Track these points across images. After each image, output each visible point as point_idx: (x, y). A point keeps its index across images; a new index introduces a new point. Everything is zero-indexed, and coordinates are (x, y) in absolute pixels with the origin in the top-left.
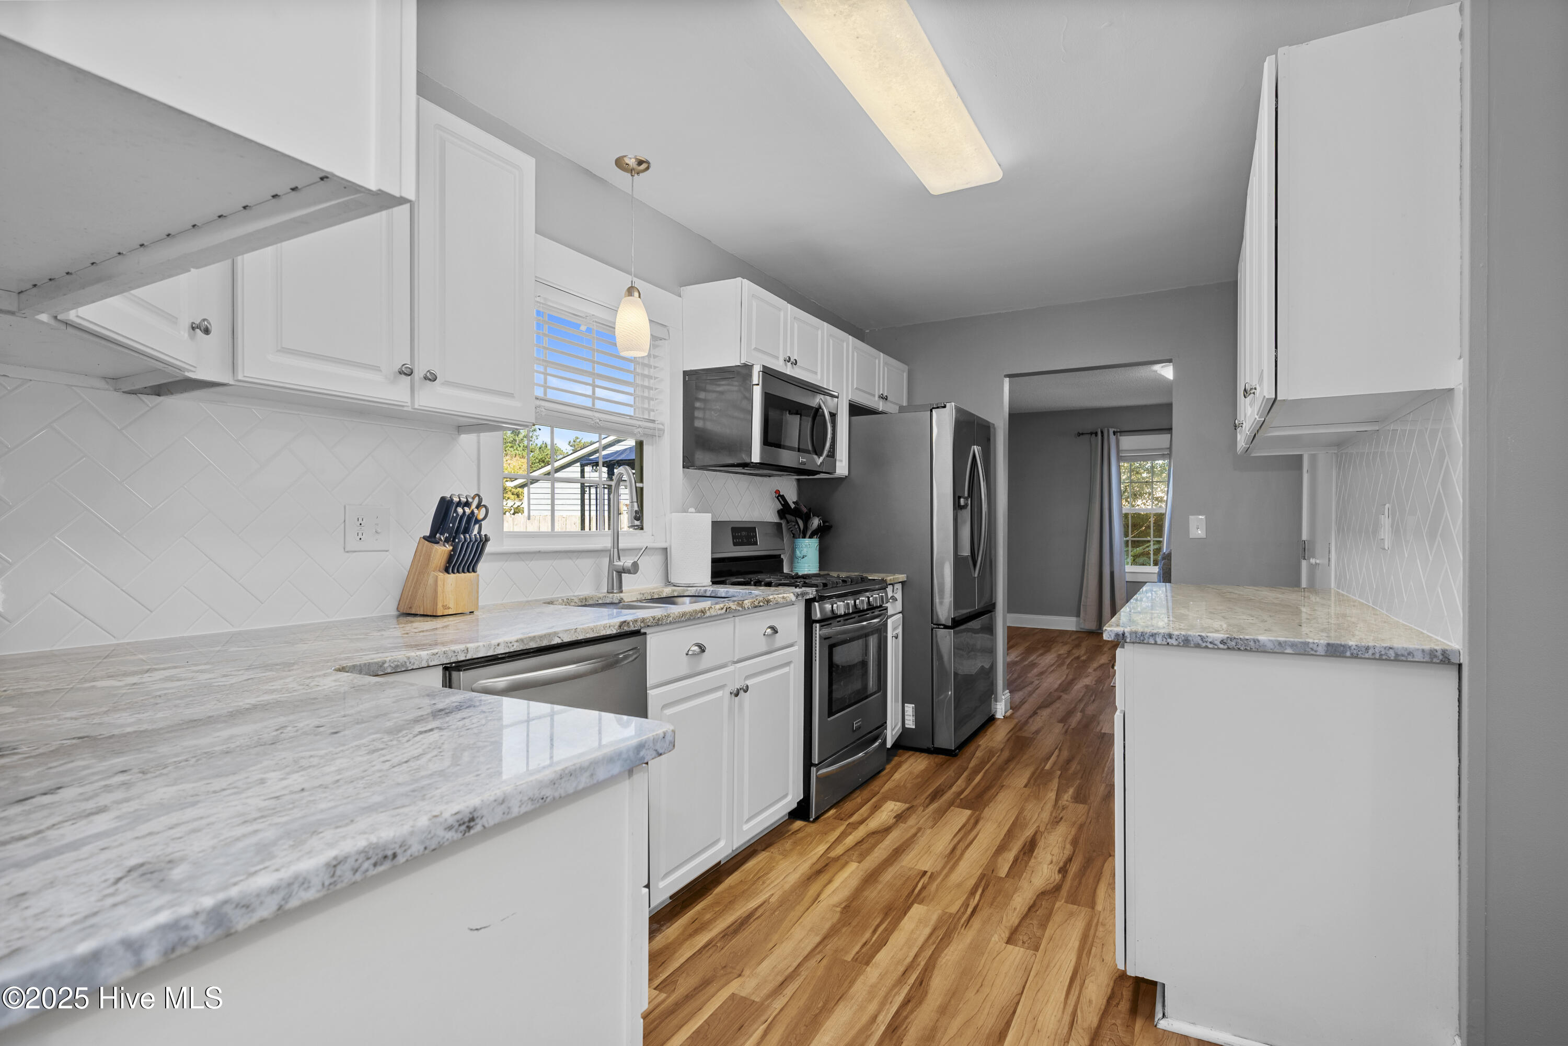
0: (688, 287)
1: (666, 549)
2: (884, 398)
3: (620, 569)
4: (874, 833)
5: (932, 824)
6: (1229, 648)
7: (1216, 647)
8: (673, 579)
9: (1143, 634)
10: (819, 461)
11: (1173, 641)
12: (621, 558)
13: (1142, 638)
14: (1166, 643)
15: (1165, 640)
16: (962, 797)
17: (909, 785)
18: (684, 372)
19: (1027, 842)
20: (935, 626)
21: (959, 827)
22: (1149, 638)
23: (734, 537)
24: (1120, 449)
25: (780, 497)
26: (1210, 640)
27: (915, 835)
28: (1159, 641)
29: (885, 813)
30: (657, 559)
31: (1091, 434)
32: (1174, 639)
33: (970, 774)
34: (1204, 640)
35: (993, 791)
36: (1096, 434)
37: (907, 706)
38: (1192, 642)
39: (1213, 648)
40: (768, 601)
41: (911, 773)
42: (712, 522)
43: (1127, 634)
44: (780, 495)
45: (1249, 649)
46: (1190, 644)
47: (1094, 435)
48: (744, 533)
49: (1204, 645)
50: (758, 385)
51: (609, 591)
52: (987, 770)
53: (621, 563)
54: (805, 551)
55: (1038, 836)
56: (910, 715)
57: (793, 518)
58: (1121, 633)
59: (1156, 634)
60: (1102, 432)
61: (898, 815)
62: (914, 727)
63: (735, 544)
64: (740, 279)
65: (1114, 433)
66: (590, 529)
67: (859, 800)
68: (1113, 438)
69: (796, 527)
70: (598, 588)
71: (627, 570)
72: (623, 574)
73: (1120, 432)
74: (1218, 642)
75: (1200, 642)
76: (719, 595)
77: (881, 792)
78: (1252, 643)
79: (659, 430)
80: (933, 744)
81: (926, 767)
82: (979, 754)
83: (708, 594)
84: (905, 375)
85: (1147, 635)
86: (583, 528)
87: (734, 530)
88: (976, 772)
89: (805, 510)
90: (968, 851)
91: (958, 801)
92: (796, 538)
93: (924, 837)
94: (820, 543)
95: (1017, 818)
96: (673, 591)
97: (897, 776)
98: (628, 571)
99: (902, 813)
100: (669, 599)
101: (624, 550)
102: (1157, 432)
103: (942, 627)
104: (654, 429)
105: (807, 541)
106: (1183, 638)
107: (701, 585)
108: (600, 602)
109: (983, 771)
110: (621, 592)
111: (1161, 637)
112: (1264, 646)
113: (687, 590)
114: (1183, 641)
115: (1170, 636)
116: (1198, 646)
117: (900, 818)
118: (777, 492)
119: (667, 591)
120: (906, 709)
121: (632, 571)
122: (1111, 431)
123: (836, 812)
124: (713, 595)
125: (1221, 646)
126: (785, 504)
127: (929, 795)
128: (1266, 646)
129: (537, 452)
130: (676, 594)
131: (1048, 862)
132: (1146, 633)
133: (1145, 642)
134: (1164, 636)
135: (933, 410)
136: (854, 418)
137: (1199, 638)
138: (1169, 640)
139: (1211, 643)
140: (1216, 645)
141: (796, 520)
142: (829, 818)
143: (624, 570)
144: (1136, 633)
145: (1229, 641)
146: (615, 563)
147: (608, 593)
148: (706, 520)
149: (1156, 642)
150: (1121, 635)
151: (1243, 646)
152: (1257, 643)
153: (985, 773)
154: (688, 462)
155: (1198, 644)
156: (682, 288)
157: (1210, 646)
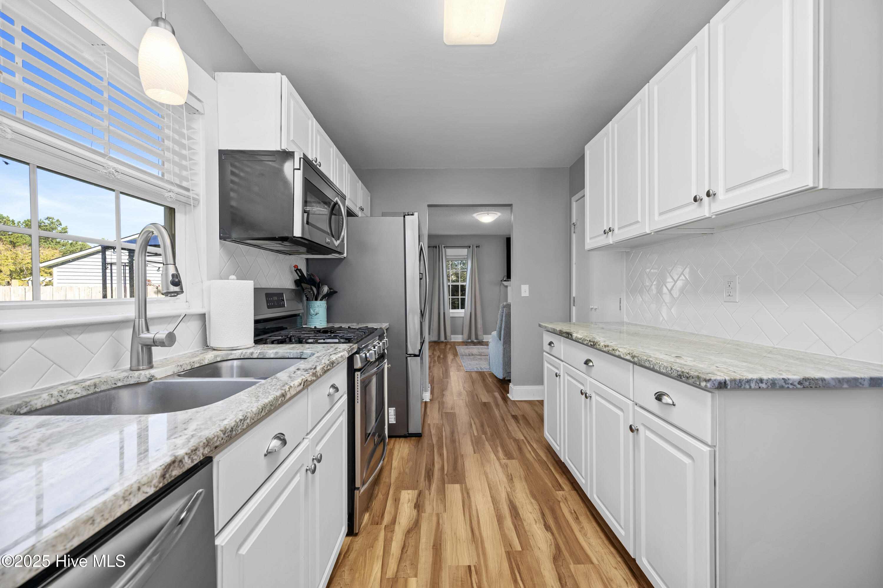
0: (223, 73)
1: (204, 315)
2: (362, 209)
3: (150, 342)
4: (409, 532)
5: (442, 507)
6: (804, 387)
7: (795, 387)
8: (212, 343)
9: (740, 381)
10: (337, 243)
11: (763, 385)
12: (150, 328)
13: (740, 385)
14: (758, 387)
15: (757, 384)
16: (446, 472)
17: (407, 470)
18: (220, 151)
19: (509, 505)
20: (408, 356)
21: (461, 504)
22: (745, 384)
23: (268, 302)
24: (447, 255)
25: (297, 270)
26: (790, 382)
27: (438, 523)
28: (753, 385)
29: (406, 505)
30: (194, 326)
31: (434, 247)
32: (764, 383)
33: (438, 450)
34: (787, 382)
35: (460, 461)
36: (436, 247)
37: (390, 410)
38: (778, 385)
39: (793, 389)
40: (333, 363)
41: (402, 458)
42: (254, 288)
43: (728, 382)
44: (298, 269)
45: (818, 387)
46: (777, 386)
47: (435, 248)
48: (275, 298)
49: (786, 386)
50: (299, 169)
51: (133, 368)
52: (446, 444)
53: (150, 336)
54: (317, 310)
55: (511, 497)
56: (392, 415)
57: (308, 286)
58: (723, 381)
59: (750, 380)
60: (439, 246)
61: (415, 504)
62: (395, 422)
63: (269, 307)
64: (278, 74)
65: (444, 247)
66: (112, 297)
67: (380, 496)
68: (443, 249)
69: (311, 292)
70: (116, 364)
71: (160, 342)
72: (153, 348)
73: (446, 247)
74: (796, 383)
75: (784, 384)
76: (267, 356)
77: (392, 482)
78: (820, 382)
79: (194, 199)
80: (408, 432)
81: (409, 450)
82: (433, 432)
83: (255, 356)
84: (369, 198)
85: (744, 382)
86: (105, 296)
87: (268, 295)
88: (440, 447)
89: (318, 280)
90: (482, 529)
91: (446, 477)
92: (310, 301)
93: (446, 523)
94: (327, 304)
95: (489, 484)
96: (216, 357)
97: (395, 463)
98: (161, 344)
99: (417, 501)
100: (211, 365)
101: (153, 319)
102: (462, 248)
103: (413, 356)
104: (189, 197)
105: (318, 303)
106: (771, 382)
107: (245, 347)
108: (120, 384)
109: (444, 445)
110: (152, 367)
111: (754, 382)
112: (829, 383)
113: (231, 354)
114: (771, 384)
115: (761, 381)
116: (782, 387)
117: (418, 506)
118: (296, 266)
119: (209, 357)
120: (389, 411)
121: (166, 344)
122: (443, 246)
123: (370, 515)
124: (260, 357)
125: (799, 386)
126: (302, 276)
127: (425, 477)
128: (830, 383)
129: (69, 246)
130: (219, 359)
131: (534, 522)
132: (743, 380)
133: (742, 387)
134: (756, 382)
135: (406, 216)
136: (349, 218)
137: (783, 381)
138: (761, 385)
139: (791, 384)
140: (794, 385)
141: (311, 287)
142: (367, 524)
143: (156, 343)
144: (735, 380)
145: (804, 382)
146: (142, 335)
147: (131, 370)
148: (249, 286)
149: (750, 387)
150: (723, 384)
151: (814, 385)
152: (824, 382)
153: (446, 446)
154: (224, 236)
155: (782, 386)
156: (216, 73)
157: (791, 387)
